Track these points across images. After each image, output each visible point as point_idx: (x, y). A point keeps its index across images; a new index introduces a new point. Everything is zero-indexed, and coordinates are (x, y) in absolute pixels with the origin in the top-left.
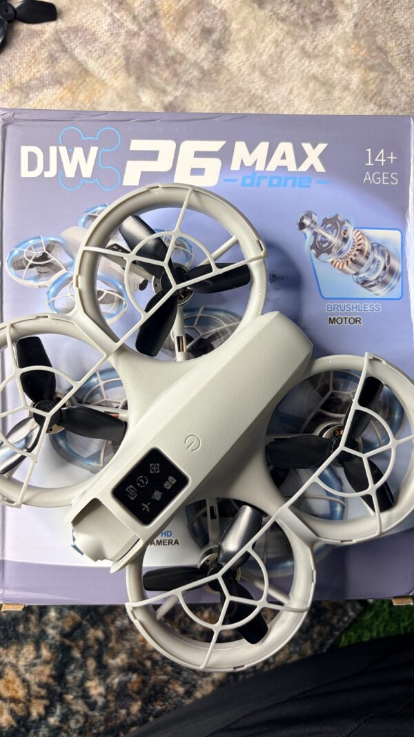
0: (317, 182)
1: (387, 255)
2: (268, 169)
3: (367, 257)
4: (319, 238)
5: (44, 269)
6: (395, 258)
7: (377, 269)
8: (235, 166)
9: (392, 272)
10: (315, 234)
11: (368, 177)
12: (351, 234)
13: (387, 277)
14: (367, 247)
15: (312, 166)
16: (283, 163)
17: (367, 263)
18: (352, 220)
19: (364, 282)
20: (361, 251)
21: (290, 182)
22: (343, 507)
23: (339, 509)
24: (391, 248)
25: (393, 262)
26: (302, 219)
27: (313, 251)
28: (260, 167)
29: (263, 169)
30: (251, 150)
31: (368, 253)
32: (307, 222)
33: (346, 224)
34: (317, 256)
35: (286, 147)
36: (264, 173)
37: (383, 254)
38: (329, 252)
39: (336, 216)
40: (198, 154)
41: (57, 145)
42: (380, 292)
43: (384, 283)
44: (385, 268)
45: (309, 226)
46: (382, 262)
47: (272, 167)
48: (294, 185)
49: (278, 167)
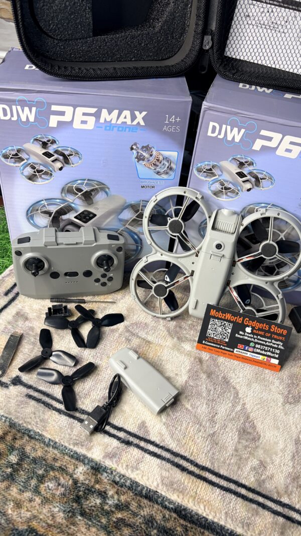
0: (141, 130)
1: (170, 162)
2: (117, 123)
3: (160, 163)
4: (139, 154)
5: (17, 160)
6: (173, 163)
7: (164, 167)
8: (102, 120)
9: (171, 169)
10: (138, 153)
11: (165, 128)
12: (154, 153)
13: (168, 171)
14: (161, 158)
15: (139, 122)
16: (125, 120)
17: (160, 165)
18: (155, 147)
19: (158, 173)
20: (158, 160)
21: (127, 129)
22: (141, 247)
23: (140, 248)
24: (172, 159)
25: (172, 165)
26: (132, 146)
27: (136, 159)
28: (114, 122)
29: (115, 123)
30: (110, 114)
31: (161, 161)
32: (134, 147)
33: (153, 149)
34: (138, 162)
35: (127, 113)
36: (116, 125)
37: (168, 161)
38: (143, 160)
39: (148, 146)
40: (84, 114)
41: (16, 105)
42: (165, 176)
43: (167, 173)
44: (168, 167)
45: (135, 149)
46: (167, 164)
47: (119, 122)
48: (129, 131)
49: (122, 122)
